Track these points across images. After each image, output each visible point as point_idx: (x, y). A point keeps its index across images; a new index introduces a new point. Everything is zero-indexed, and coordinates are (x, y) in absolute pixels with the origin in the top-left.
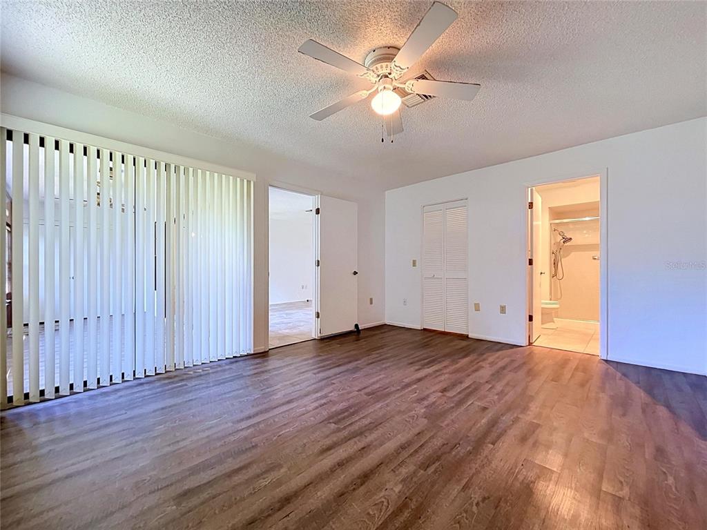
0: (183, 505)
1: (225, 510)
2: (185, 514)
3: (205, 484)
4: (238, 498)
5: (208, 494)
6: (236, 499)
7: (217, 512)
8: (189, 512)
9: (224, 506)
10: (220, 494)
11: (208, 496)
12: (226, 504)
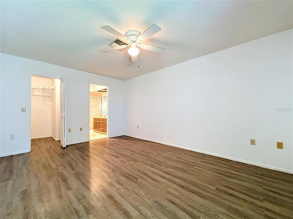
0: (198, 215)
1: (193, 200)
2: (201, 212)
3: (185, 212)
4: (187, 198)
5: (189, 208)
6: (187, 199)
7: (195, 202)
8: (200, 211)
9: (192, 201)
10: (188, 204)
11: (190, 208)
12: (191, 201)
